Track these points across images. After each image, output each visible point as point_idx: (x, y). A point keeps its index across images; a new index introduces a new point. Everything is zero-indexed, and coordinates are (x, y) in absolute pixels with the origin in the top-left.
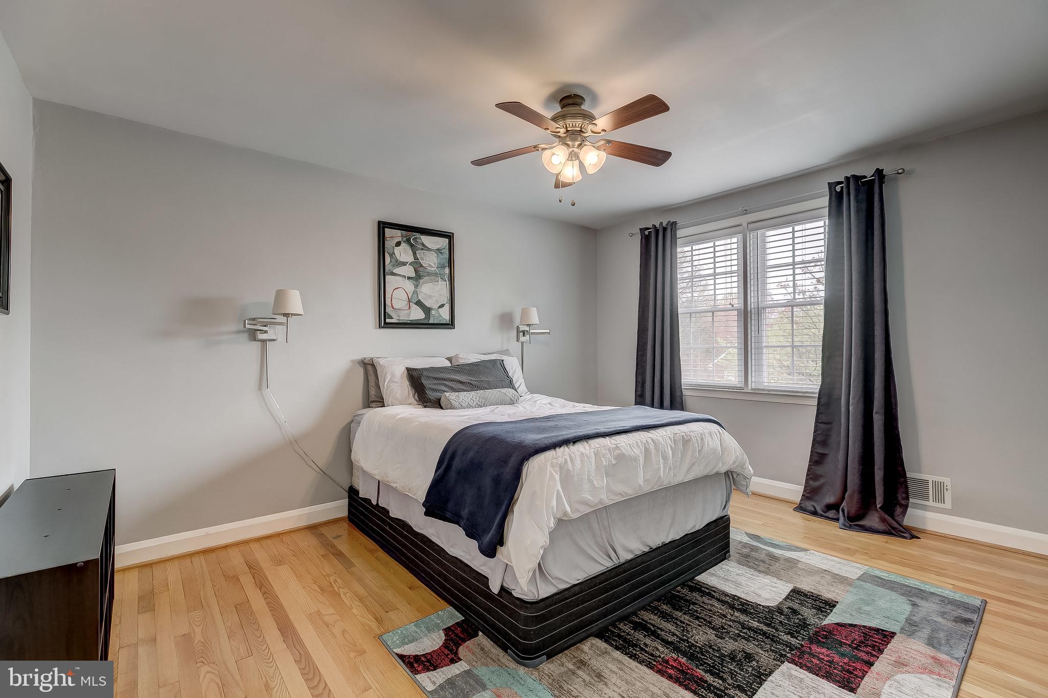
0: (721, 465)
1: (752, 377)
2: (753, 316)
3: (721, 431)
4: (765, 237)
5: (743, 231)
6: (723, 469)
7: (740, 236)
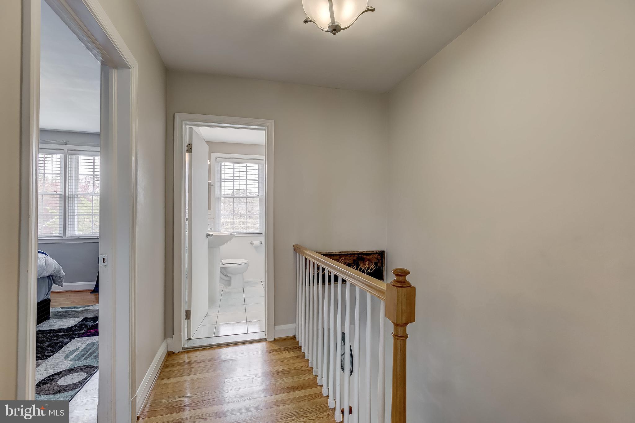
0: (45, 273)
1: (68, 231)
2: (70, 199)
3: (46, 257)
4: (78, 159)
5: (66, 154)
6: (47, 275)
7: (63, 156)
